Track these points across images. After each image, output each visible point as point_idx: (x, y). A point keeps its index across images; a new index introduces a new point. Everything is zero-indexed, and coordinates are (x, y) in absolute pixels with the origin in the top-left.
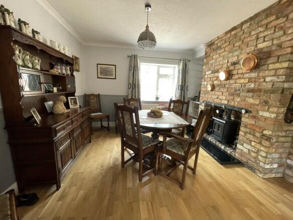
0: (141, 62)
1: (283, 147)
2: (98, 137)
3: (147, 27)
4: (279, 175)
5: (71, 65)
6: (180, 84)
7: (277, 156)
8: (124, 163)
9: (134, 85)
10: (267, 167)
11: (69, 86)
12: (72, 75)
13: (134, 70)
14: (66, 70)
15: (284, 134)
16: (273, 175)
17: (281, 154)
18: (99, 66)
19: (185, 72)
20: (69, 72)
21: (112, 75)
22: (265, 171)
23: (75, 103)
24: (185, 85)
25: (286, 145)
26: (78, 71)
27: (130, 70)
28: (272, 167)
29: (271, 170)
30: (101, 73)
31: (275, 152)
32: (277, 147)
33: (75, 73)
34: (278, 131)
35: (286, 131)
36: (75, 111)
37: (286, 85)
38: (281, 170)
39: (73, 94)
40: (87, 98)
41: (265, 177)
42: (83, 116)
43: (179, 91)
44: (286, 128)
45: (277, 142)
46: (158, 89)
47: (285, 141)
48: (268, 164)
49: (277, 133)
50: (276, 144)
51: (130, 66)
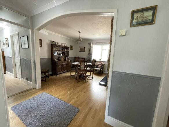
5: (68, 48)
11: (66, 54)
12: (68, 51)
18: (80, 47)
30: (80, 50)
39: (68, 56)
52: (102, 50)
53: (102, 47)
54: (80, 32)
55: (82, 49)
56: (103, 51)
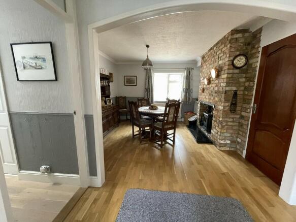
0: (154, 72)
1: (232, 129)
2: (123, 124)
3: (148, 57)
4: (233, 149)
5: (108, 79)
6: (185, 88)
7: (229, 135)
8: (134, 135)
9: (149, 90)
10: (222, 142)
11: (107, 92)
12: (109, 85)
13: (149, 79)
14: (106, 82)
15: (231, 120)
16: (228, 149)
17: (232, 134)
18: (126, 77)
19: (188, 78)
20: (107, 84)
21: (134, 83)
22: (221, 145)
23: (110, 102)
24: (189, 88)
25: (235, 128)
26: (112, 82)
27: (146, 79)
28: (225, 142)
29: (226, 145)
30: (127, 82)
31: (226, 132)
32: (227, 129)
33: (110, 84)
34: (226, 117)
35: (233, 118)
36: (110, 106)
37: (227, 88)
38: (234, 145)
39: (109, 96)
40: (117, 99)
41: (220, 149)
42: (113, 109)
43: (184, 93)
44: (232, 116)
45: (226, 125)
46: (168, 91)
47: (233, 125)
48: (222, 140)
49: (226, 119)
50: (226, 127)
51: (146, 76)
52: (169, 82)
53: (168, 78)
54: (148, 46)
55: (130, 81)
56: (170, 84)
